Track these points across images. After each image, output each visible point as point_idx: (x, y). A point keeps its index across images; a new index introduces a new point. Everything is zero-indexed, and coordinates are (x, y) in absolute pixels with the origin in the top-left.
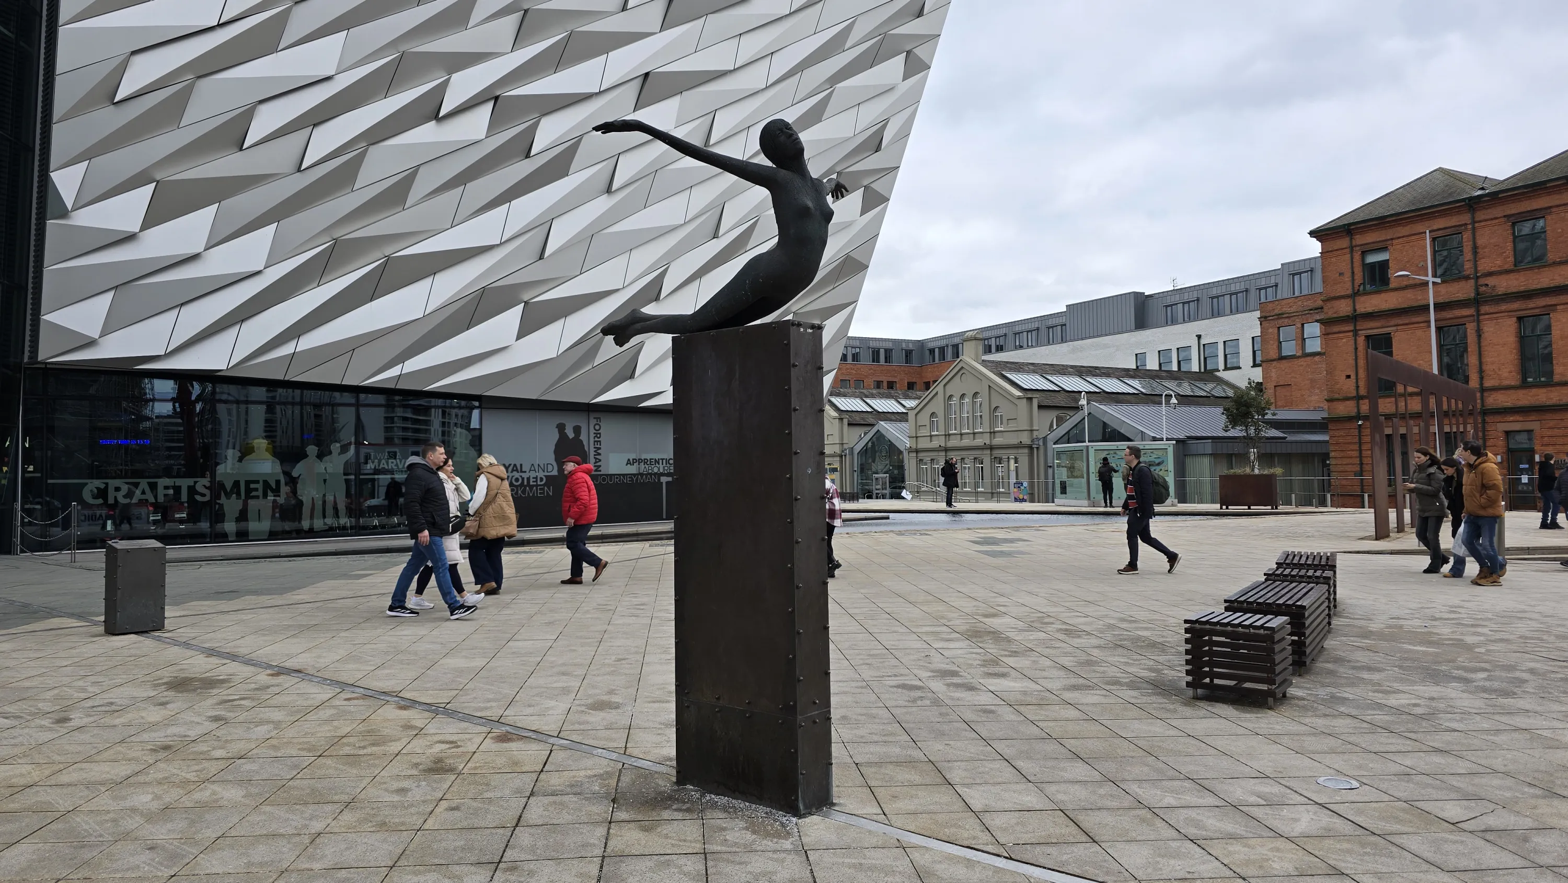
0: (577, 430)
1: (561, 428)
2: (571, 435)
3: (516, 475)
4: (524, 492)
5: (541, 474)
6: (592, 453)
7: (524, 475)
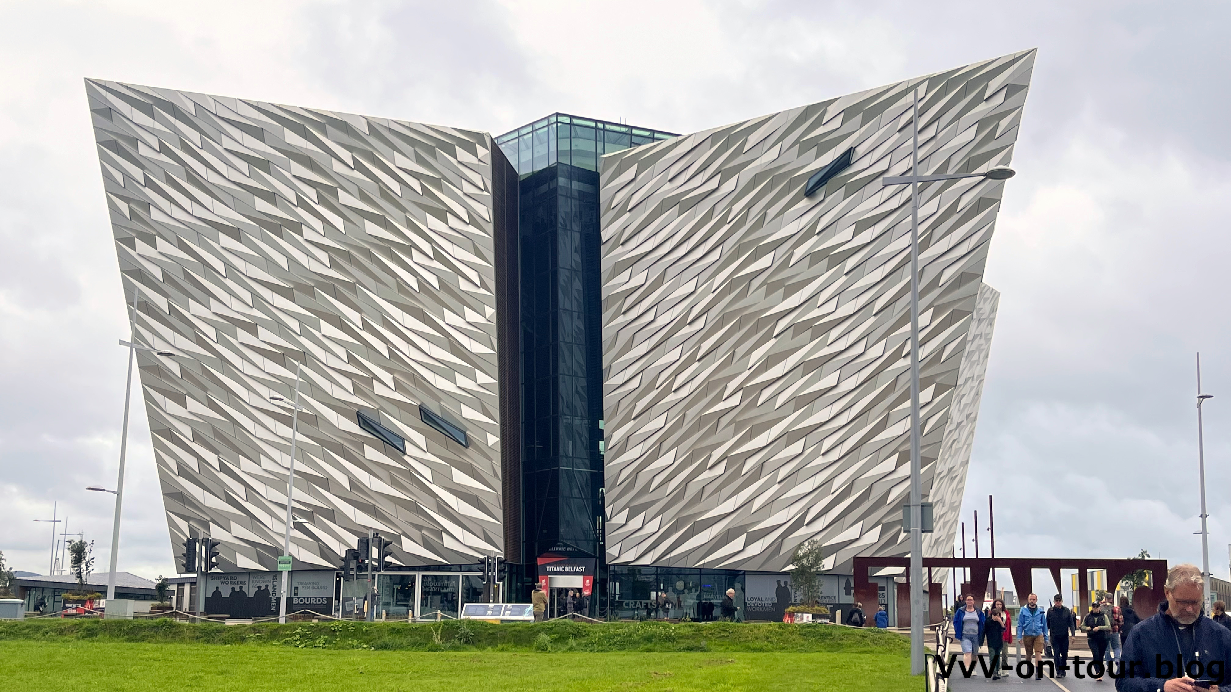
0: (786, 583)
1: (779, 582)
2: (783, 585)
3: (760, 602)
4: (763, 609)
5: (770, 602)
6: (793, 595)
7: (763, 603)
